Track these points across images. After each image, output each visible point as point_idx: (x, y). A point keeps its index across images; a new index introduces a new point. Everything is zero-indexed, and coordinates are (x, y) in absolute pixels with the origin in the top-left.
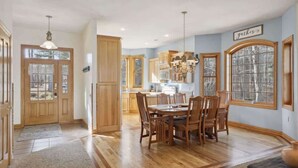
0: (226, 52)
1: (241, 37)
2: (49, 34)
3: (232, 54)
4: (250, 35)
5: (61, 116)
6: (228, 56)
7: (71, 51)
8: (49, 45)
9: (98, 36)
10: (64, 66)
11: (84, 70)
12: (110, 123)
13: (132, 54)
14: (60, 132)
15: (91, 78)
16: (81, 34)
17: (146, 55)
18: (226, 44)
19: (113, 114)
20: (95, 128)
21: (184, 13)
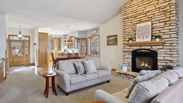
0: (88, 38)
1: (92, 33)
2: (20, 32)
3: (90, 38)
4: (94, 32)
5: (25, 62)
6: (89, 39)
7: (29, 37)
8: (20, 36)
9: (39, 33)
10: (26, 43)
11: (34, 44)
12: (44, 63)
13: (57, 37)
14: (25, 67)
15: (36, 47)
16: (33, 31)
17: (63, 37)
18: (89, 35)
19: (45, 60)
20: (38, 65)
21: (68, 26)
